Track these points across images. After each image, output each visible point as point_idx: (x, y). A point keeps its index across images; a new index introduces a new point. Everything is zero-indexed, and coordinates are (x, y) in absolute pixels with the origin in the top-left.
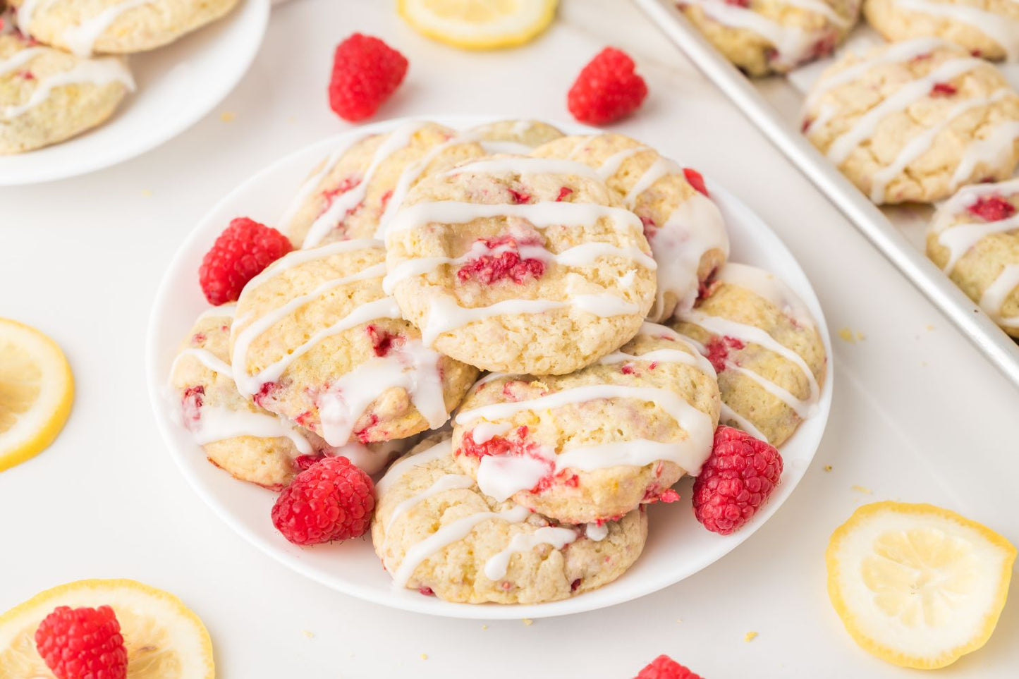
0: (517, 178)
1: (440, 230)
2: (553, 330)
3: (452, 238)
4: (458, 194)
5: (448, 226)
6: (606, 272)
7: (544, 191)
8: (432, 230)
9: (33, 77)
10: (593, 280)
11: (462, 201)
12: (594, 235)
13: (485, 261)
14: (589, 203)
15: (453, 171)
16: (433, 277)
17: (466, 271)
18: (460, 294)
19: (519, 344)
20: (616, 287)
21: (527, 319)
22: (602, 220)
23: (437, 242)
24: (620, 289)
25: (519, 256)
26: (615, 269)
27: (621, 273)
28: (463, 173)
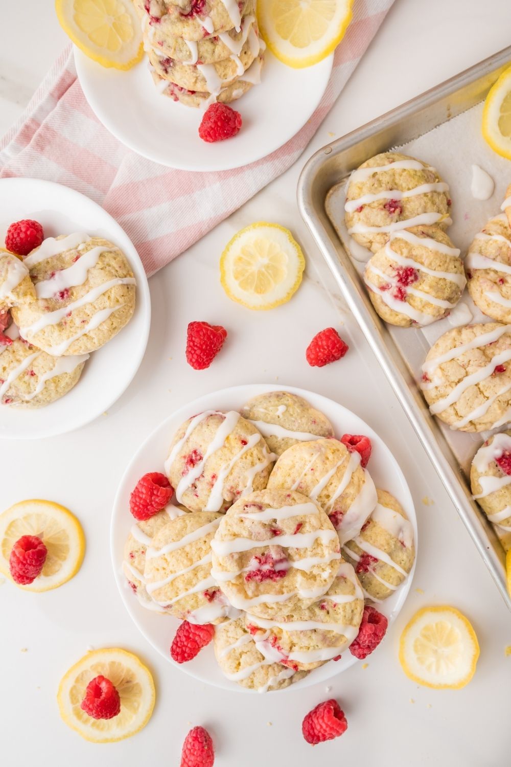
0: (275, 521)
1: (236, 557)
2: (290, 605)
3: (242, 558)
4: (245, 533)
5: (241, 552)
6: (316, 572)
7: (288, 527)
8: (233, 557)
9: (35, 374)
10: (309, 575)
11: (247, 538)
12: (312, 551)
13: (259, 573)
14: (310, 532)
15: (243, 515)
16: (234, 581)
17: (249, 577)
18: (247, 589)
19: (274, 613)
20: (321, 577)
21: (277, 603)
22: (317, 540)
23: (235, 564)
24: (322, 579)
25: (275, 571)
26: (321, 569)
27: (323, 570)
28: (248, 518)
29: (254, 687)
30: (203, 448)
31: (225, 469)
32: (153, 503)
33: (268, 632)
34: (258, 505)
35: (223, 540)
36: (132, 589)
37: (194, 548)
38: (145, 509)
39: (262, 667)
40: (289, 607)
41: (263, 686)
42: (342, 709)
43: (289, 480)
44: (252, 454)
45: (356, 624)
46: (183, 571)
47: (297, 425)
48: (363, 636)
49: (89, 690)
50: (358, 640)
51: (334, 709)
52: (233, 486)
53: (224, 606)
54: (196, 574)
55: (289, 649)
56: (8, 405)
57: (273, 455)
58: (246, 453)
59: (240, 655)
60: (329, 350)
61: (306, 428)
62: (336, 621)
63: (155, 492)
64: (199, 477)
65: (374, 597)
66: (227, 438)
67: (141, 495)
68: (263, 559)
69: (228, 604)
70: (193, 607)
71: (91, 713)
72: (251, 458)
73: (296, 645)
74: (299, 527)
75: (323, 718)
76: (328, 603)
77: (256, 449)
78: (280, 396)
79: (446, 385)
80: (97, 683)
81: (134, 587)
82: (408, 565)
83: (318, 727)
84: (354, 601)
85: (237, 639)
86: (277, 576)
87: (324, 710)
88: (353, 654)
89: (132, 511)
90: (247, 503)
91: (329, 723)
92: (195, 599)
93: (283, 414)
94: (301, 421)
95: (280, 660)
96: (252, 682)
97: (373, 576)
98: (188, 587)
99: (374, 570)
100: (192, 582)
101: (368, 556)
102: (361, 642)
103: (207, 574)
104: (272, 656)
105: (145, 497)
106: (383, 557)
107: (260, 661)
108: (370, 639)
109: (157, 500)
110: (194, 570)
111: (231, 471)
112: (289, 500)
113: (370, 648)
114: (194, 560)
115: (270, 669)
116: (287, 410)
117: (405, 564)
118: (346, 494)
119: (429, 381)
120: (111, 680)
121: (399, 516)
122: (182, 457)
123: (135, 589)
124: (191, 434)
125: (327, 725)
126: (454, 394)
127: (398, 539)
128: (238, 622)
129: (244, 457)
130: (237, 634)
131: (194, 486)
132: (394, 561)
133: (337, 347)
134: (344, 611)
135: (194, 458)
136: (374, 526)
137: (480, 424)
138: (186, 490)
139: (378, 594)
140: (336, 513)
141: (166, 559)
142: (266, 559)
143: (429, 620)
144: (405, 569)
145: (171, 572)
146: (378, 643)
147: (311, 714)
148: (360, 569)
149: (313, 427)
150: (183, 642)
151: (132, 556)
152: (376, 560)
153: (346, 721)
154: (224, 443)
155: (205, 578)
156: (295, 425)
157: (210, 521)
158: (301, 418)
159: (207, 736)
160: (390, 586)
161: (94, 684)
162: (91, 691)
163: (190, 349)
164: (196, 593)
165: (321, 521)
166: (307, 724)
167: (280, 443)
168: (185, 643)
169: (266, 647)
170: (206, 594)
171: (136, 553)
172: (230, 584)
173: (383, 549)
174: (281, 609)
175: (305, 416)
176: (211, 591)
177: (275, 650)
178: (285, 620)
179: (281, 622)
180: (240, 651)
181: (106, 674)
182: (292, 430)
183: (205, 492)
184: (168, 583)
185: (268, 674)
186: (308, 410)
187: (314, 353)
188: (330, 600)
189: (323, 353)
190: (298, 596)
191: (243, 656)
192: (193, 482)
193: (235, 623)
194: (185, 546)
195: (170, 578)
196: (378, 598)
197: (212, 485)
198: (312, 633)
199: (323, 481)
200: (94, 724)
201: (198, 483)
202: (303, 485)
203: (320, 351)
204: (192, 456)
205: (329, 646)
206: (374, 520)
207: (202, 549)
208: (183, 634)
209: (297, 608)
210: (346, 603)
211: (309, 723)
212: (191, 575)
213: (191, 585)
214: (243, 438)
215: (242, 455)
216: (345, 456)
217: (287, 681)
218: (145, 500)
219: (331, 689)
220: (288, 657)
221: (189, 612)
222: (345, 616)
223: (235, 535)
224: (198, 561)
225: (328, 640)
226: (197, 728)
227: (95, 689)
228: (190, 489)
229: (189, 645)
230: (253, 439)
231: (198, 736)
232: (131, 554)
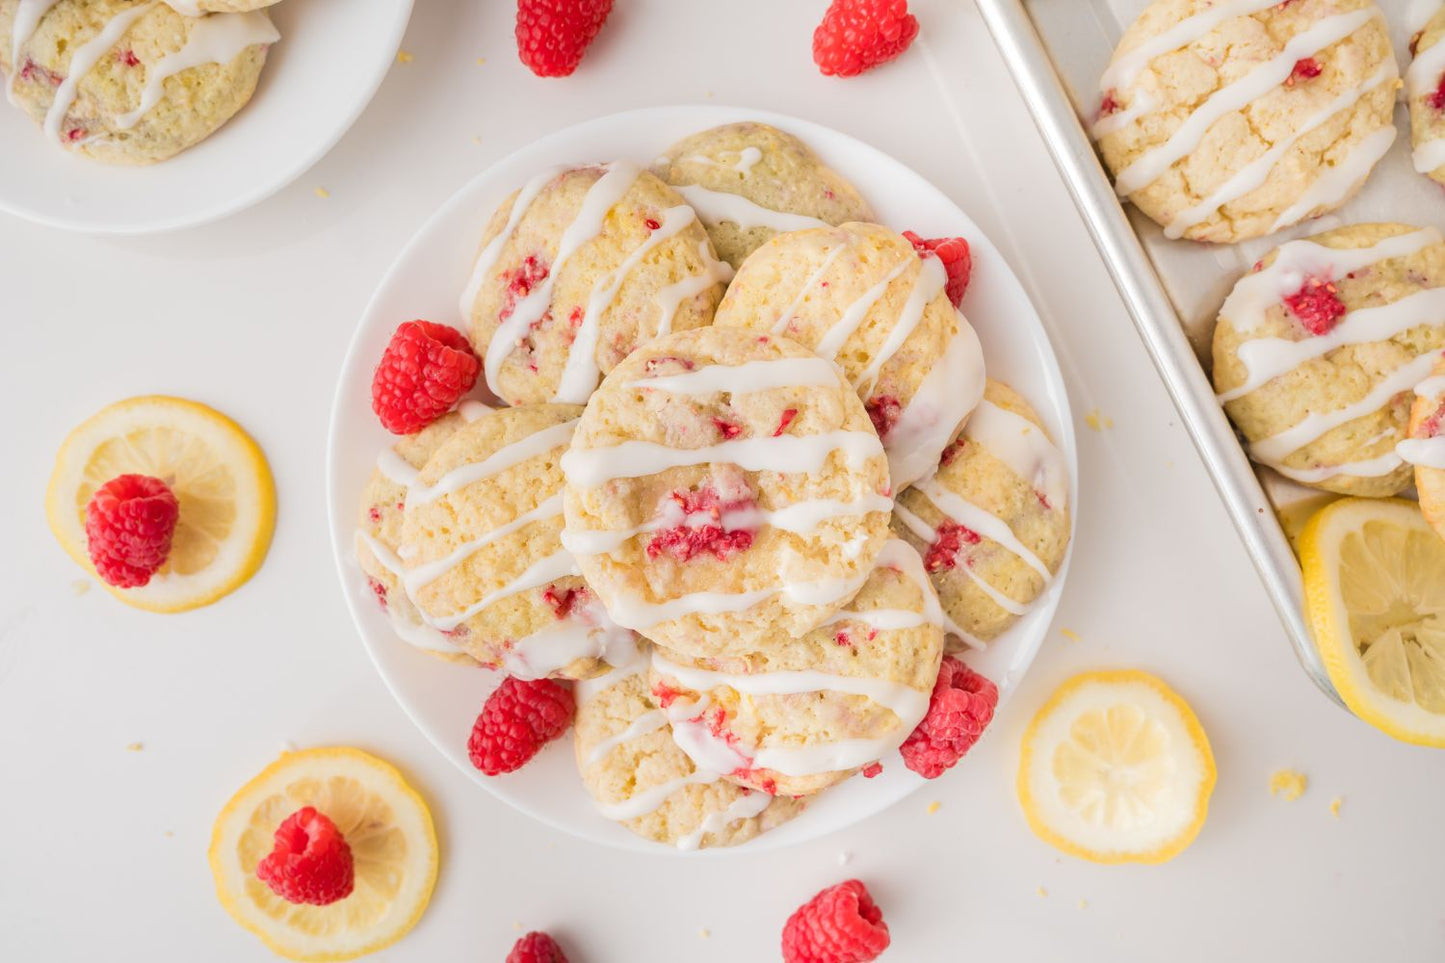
0: (725, 398)
1: (624, 489)
2: (759, 622)
3: (639, 495)
4: (648, 429)
5: (636, 480)
6: (828, 538)
7: (758, 417)
8: (615, 490)
9: (137, 61)
10: (812, 548)
11: (653, 441)
12: (819, 484)
13: (681, 535)
14: (817, 432)
15: (644, 383)
16: (617, 556)
17: (657, 546)
18: (650, 578)
19: (718, 644)
20: (840, 555)
21: (728, 616)
22: (832, 455)
23: (621, 509)
24: (844, 559)
25: (723, 529)
26: (841, 532)
27: (847, 536)
28: (656, 390)
29: (667, 836)
30: (550, 248)
31: (604, 289)
32: (427, 384)
33: (704, 701)
34: (683, 360)
35: (591, 447)
36: (376, 597)
37: (519, 480)
38: (407, 401)
39: (688, 789)
40: (758, 628)
41: (688, 834)
42: (876, 903)
43: (765, 313)
44: (672, 253)
45: (923, 684)
46: (491, 533)
47: (786, 196)
48: (939, 718)
49: (280, 838)
50: (925, 727)
51: (861, 901)
52: (624, 332)
53: (595, 631)
54: (524, 545)
55: (755, 742)
56: (76, 145)
57: (725, 266)
58: (657, 248)
59: (637, 760)
60: (873, 19)
61: (811, 206)
62: (875, 673)
63: (431, 357)
64: (541, 321)
65: (967, 632)
66: (611, 213)
67: (396, 366)
68: (694, 500)
69: (605, 625)
70: (517, 630)
71: (279, 887)
72: (669, 261)
73: (773, 731)
74: (790, 416)
75: (832, 918)
76: (855, 629)
77: (682, 243)
78: (743, 130)
79: (1166, 113)
80: (298, 823)
81: (381, 590)
82: (1052, 554)
83: (821, 939)
84: (920, 627)
85: (629, 723)
86: (729, 545)
87: (835, 900)
88: (911, 764)
89: (376, 406)
90: (653, 357)
91: (847, 930)
92: (521, 609)
93: (754, 168)
94: (798, 188)
95: (731, 770)
96: (664, 823)
97: (967, 577)
98: (504, 576)
99: (970, 562)
100: (514, 563)
101: (955, 529)
102: (934, 732)
103: (553, 545)
104: (713, 758)
105: (407, 368)
106: (992, 528)
107: (684, 776)
108: (956, 725)
109: (435, 376)
110: (520, 531)
111: (619, 293)
112: (765, 348)
113: (955, 749)
114: (520, 508)
115: (707, 794)
116: (762, 160)
117: (1047, 549)
118: (911, 352)
119: (1119, 109)
120: (333, 819)
121: (1035, 431)
122: (500, 275)
123: (381, 595)
124: (523, 218)
125: (842, 934)
126: (1184, 134)
127: (1031, 488)
128: (631, 684)
129: (651, 260)
130: (629, 712)
131: (528, 344)
132: (1021, 541)
133: (891, 11)
134: (895, 649)
135: (528, 275)
136: (975, 454)
137: (1245, 215)
138: (510, 355)
139: (977, 622)
140: (882, 400)
141: (450, 508)
142: (702, 499)
143: (1092, 700)
144: (1046, 562)
145: (463, 538)
146: (975, 738)
147: (804, 911)
148: (933, 561)
149: (828, 204)
150: (498, 725)
151: (377, 516)
152: (974, 537)
153: (885, 927)
154: (603, 227)
155: (546, 554)
156: (782, 199)
157: (564, 421)
158: (797, 182)
159: (556, 956)
160: (1010, 606)
161: (292, 826)
162: (285, 841)
163: (525, 17)
164: (525, 591)
165: (845, 410)
166: (794, 934)
167: (742, 240)
168: (503, 728)
169: (697, 737)
170: (549, 595)
171: (386, 508)
172: (609, 564)
173: (995, 511)
174: (736, 634)
175: (809, 178)
176: (562, 588)
177: (720, 745)
178: (746, 670)
179: (737, 674)
180: (635, 749)
181: (323, 806)
182: (776, 209)
183: (555, 357)
184: (456, 567)
185: (701, 805)
186: (814, 166)
187: (834, 30)
188: (860, 622)
189: (856, 28)
190: (781, 603)
191: (643, 763)
192: (524, 335)
193: (625, 685)
194: (497, 475)
195: (460, 552)
196: (976, 634)
197: (572, 338)
198: (814, 700)
199: (852, 314)
200: (295, 920)
201: (536, 337)
202: (799, 324)
203: (849, 25)
204: (524, 273)
205: (855, 735)
206: (974, 439)
207: (541, 482)
208: (497, 706)
209: (776, 634)
210: (901, 631)
211: (797, 929)
212: (511, 545)
213: (513, 572)
214: (650, 214)
215: (647, 254)
216: (910, 259)
217: (748, 825)
218: (406, 376)
219: (850, 857)
220: (751, 760)
221: (507, 645)
222: (897, 663)
223: (623, 435)
224: (529, 510)
225: (855, 719)
226: (534, 936)
227: (294, 835)
228: (519, 352)
229: (512, 733)
230: (674, 218)
231: (536, 952)
232: (372, 510)
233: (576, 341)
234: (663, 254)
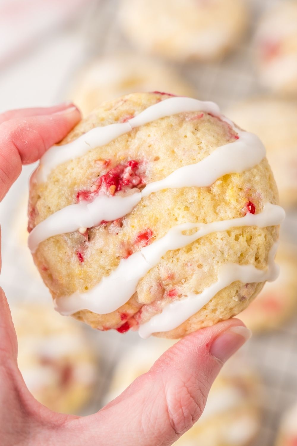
233: (131, 257)
234: (245, 236)
